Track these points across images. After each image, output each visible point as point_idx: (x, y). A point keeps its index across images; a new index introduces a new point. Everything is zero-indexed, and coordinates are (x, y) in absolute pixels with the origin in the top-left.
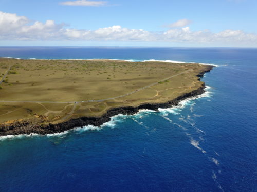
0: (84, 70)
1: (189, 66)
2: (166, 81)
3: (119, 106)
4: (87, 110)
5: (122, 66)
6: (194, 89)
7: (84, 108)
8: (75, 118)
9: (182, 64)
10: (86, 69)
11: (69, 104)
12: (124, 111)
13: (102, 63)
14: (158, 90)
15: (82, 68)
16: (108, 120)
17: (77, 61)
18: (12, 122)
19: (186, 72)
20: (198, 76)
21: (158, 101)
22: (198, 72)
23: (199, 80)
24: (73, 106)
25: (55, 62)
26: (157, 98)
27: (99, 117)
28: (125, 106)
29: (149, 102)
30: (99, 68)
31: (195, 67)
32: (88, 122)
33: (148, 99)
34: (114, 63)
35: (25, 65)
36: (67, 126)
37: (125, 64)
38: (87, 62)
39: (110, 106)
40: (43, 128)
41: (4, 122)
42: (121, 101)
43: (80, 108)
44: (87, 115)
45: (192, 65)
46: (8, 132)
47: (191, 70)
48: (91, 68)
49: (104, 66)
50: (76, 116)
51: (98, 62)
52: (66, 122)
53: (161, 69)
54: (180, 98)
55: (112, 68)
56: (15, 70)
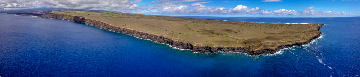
0: (268, 27)
1: (313, 25)
2: (305, 32)
3: (284, 44)
4: (269, 46)
5: (285, 25)
6: (317, 35)
7: (268, 44)
8: (263, 49)
9: (311, 25)
10: (269, 27)
11: (261, 42)
12: (286, 47)
13: (276, 24)
14: (301, 36)
15: (268, 26)
16: (278, 51)
17: (266, 24)
18: (238, 47)
19: (313, 28)
20: (318, 29)
21: (302, 41)
22: (318, 27)
23: (318, 31)
24: (263, 43)
25: (257, 24)
26: (301, 40)
27: (274, 49)
28: (286, 44)
29: (297, 42)
30: (275, 27)
31: (316, 26)
32: (269, 51)
33: (297, 41)
34: (281, 25)
35: (246, 24)
36: (259, 53)
37: (286, 25)
38: (270, 24)
39: (279, 44)
40: (249, 52)
41: (236, 46)
42: (284, 42)
43: (266, 45)
44: (269, 48)
45: (315, 25)
46: (236, 51)
47: (315, 27)
48: (271, 26)
49: (277, 26)
50: (264, 48)
51: (275, 24)
52: (259, 51)
53: (302, 27)
54: (311, 40)
55: (280, 26)
56: (242, 26)
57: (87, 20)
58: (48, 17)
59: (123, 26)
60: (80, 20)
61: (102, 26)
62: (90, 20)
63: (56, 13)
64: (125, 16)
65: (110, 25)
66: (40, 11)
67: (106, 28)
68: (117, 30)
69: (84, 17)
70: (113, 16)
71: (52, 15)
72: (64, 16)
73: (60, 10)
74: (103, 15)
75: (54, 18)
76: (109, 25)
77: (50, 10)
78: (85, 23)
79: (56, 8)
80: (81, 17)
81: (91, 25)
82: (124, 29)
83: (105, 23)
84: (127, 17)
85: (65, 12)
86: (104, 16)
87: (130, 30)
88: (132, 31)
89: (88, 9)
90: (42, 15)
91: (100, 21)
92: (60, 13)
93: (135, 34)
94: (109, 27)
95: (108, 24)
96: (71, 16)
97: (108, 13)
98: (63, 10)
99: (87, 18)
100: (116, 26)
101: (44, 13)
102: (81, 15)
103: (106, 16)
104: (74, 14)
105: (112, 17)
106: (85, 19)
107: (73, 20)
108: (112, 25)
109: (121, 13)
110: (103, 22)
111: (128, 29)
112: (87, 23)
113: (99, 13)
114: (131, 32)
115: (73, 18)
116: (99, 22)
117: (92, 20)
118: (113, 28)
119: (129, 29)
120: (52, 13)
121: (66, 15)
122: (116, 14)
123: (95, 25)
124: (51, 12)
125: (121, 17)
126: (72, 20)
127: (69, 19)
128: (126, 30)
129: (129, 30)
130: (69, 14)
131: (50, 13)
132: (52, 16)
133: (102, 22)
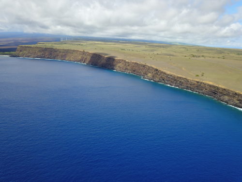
57: (120, 61)
58: (28, 57)
59: (198, 76)
60: (103, 61)
61: (149, 75)
62: (125, 61)
63: (49, 45)
64: (205, 54)
65: (168, 72)
66: (5, 40)
67: (157, 79)
68: (181, 83)
69: (112, 54)
70: (174, 54)
71: (40, 51)
72: (67, 52)
73: (57, 39)
74: (152, 51)
75: (44, 57)
76: (165, 73)
77: (34, 40)
78: (115, 68)
79: (48, 35)
80: (106, 55)
81: (127, 72)
82: (198, 82)
83: (158, 68)
84: (208, 55)
85: (70, 44)
86: (155, 53)
87: (214, 87)
88: (218, 88)
89: (121, 38)
90: (14, 50)
91: (147, 64)
92: (59, 45)
93: (226, 98)
94: (164, 76)
95: (162, 70)
96: (84, 53)
97: (163, 47)
98: (64, 39)
99: (119, 57)
100: (179, 76)
101: (17, 45)
102: (107, 50)
103: (159, 53)
104: (91, 49)
105: (173, 56)
106: (114, 60)
107: (90, 62)
108: (172, 73)
109: (194, 46)
110: (153, 66)
111: (208, 85)
112: (118, 67)
113: (143, 47)
114: (215, 91)
115: (89, 58)
116: (144, 66)
117: (128, 63)
118: (175, 80)
119: (211, 83)
120: (38, 45)
121: (74, 51)
122: (183, 50)
123: (136, 72)
124: (35, 43)
125: (194, 56)
126: (87, 62)
127: (80, 61)
128: (202, 85)
129: (210, 86)
130: (80, 49)
131: (32, 46)
132: (39, 54)
133: (149, 65)
